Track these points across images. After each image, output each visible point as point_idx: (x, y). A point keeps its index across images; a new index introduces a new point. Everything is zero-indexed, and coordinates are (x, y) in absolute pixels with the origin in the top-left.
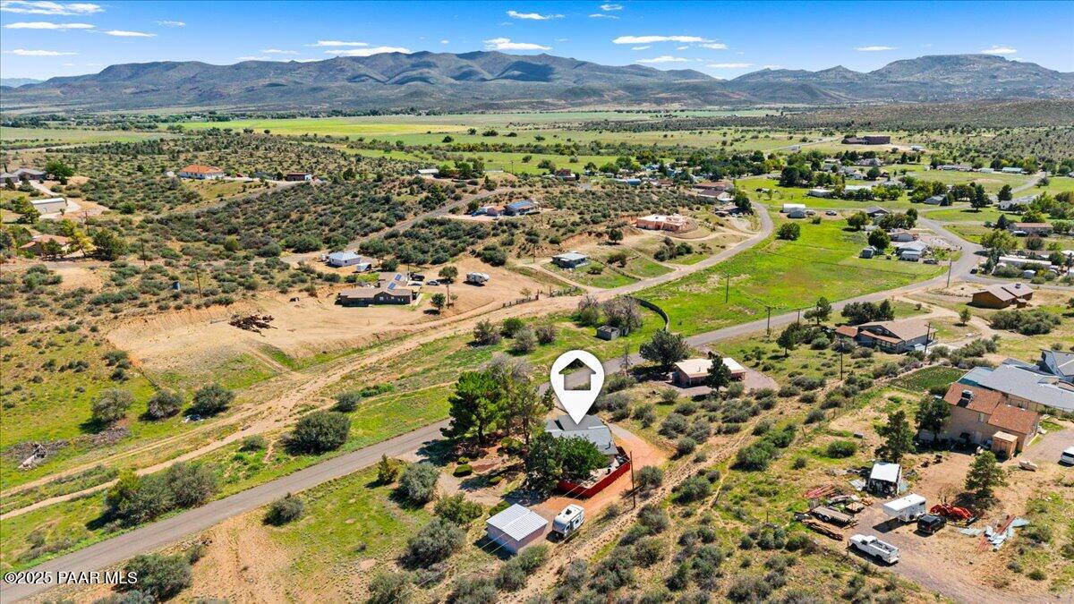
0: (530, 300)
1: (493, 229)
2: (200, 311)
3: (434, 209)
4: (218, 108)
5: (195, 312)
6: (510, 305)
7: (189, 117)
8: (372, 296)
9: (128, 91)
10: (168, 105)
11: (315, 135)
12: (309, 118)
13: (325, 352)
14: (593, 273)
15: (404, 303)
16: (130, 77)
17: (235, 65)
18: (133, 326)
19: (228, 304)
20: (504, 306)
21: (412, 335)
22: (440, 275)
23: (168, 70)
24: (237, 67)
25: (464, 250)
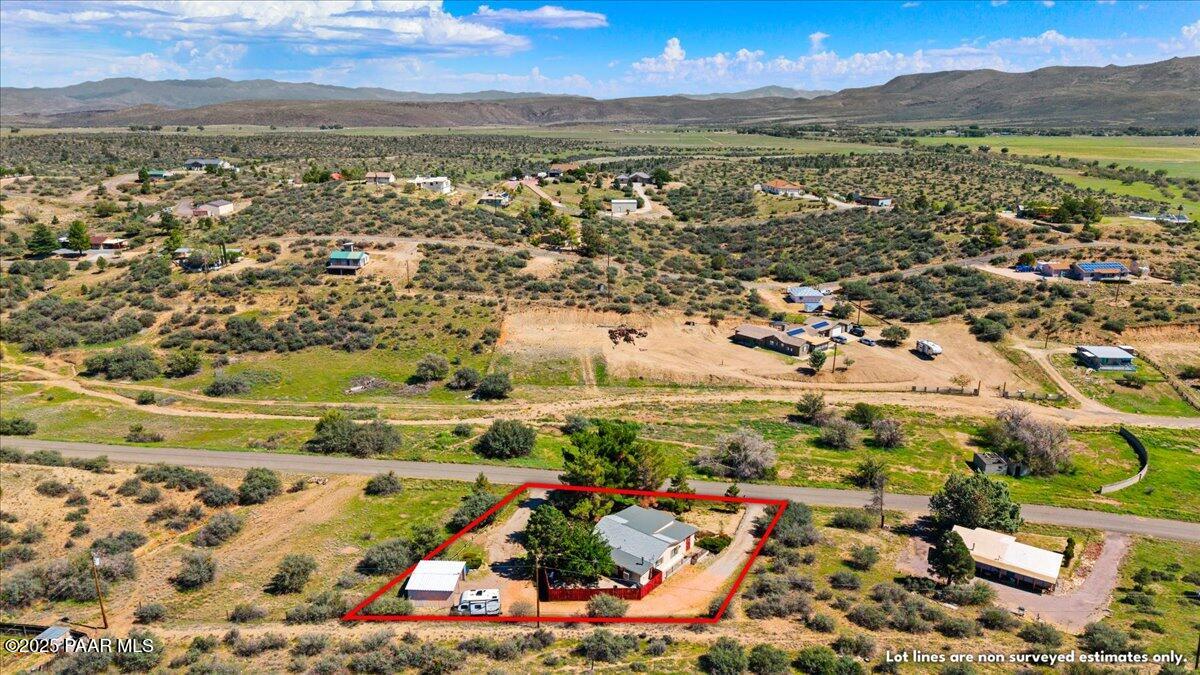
0: (960, 393)
1: (1024, 292)
2: (597, 314)
3: (975, 255)
4: (982, 121)
5: (592, 313)
6: (925, 391)
7: (943, 131)
8: (759, 336)
9: (903, 103)
10: (938, 118)
11: (1058, 157)
12: (1090, 137)
13: (641, 378)
14: (1128, 385)
15: (790, 354)
16: (912, 88)
17: (1032, 73)
18: (538, 313)
19: (624, 313)
20: (914, 389)
21: (750, 388)
22: (883, 334)
23: (955, 79)
24: (1033, 74)
25: (958, 311)
